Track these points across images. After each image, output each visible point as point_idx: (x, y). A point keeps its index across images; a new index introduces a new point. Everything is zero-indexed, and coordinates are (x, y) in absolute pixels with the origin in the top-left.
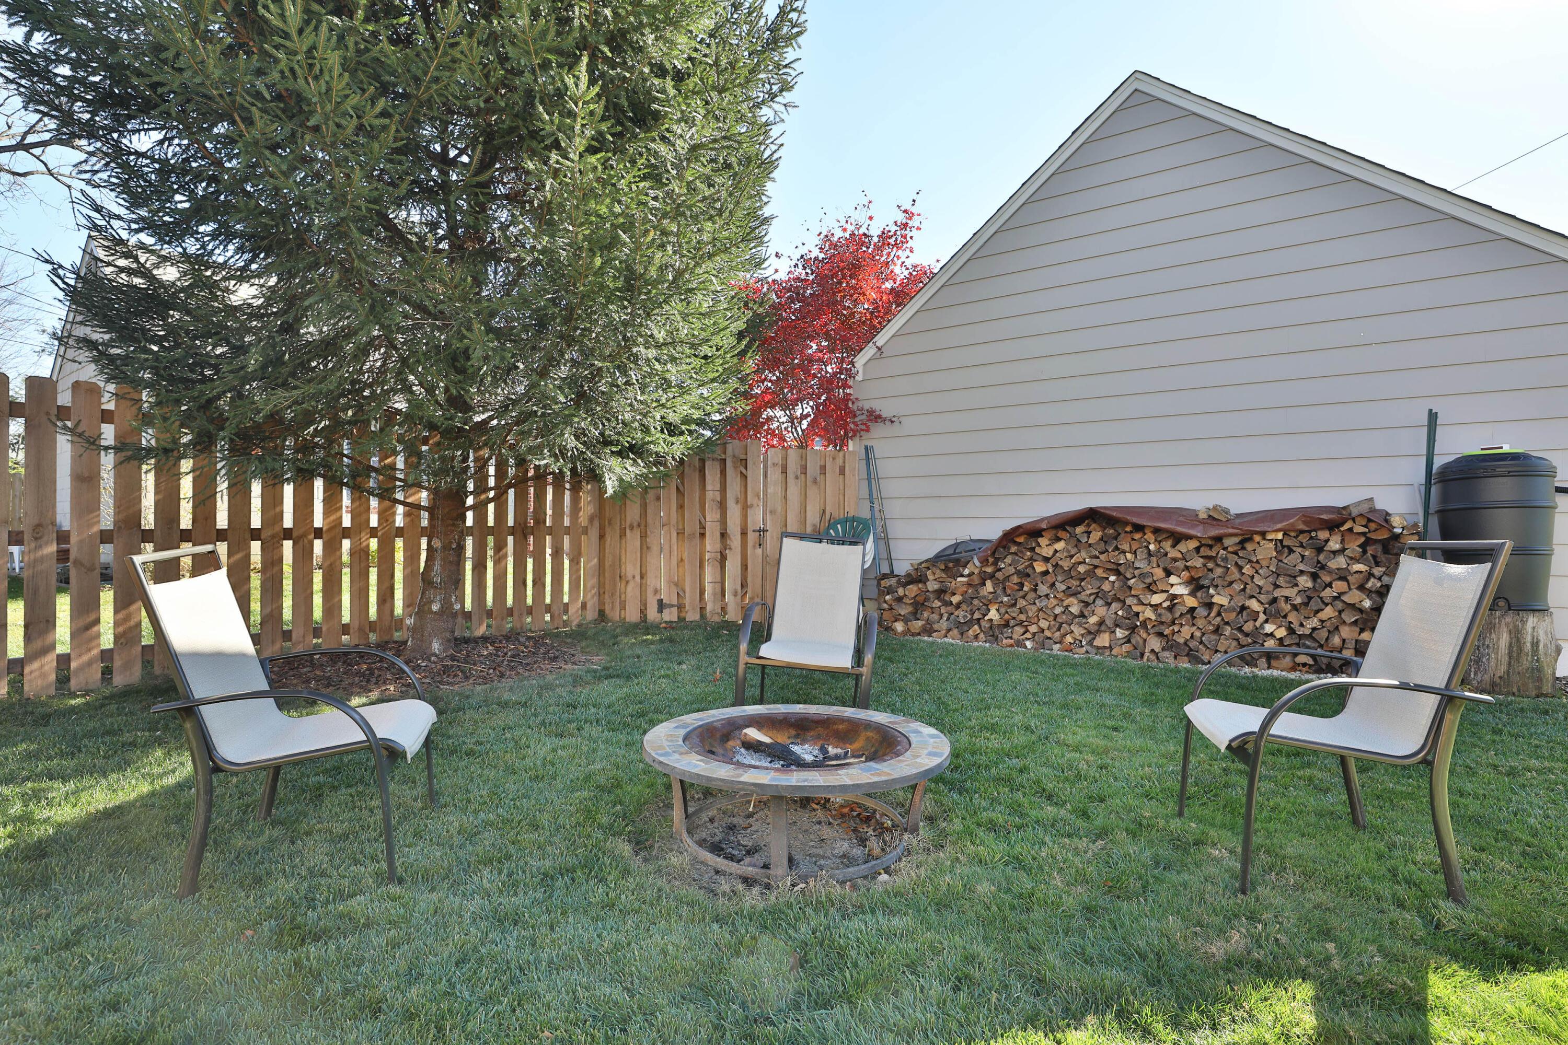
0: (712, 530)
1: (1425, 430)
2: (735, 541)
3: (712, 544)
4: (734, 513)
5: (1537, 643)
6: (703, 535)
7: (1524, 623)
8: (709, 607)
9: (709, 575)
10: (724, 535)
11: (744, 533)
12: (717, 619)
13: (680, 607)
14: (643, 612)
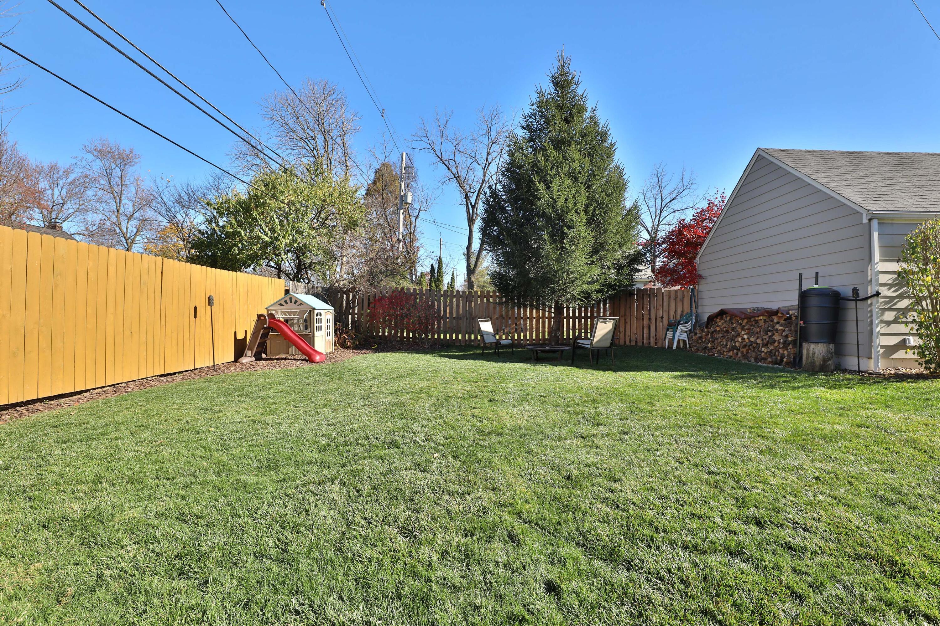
0: (646, 317)
1: (815, 279)
2: (653, 321)
3: (646, 322)
4: (653, 311)
5: (814, 354)
6: (643, 319)
7: (810, 347)
8: (645, 341)
9: (646, 331)
10: (650, 319)
11: (656, 319)
12: (647, 345)
13: (636, 342)
14: (625, 342)
